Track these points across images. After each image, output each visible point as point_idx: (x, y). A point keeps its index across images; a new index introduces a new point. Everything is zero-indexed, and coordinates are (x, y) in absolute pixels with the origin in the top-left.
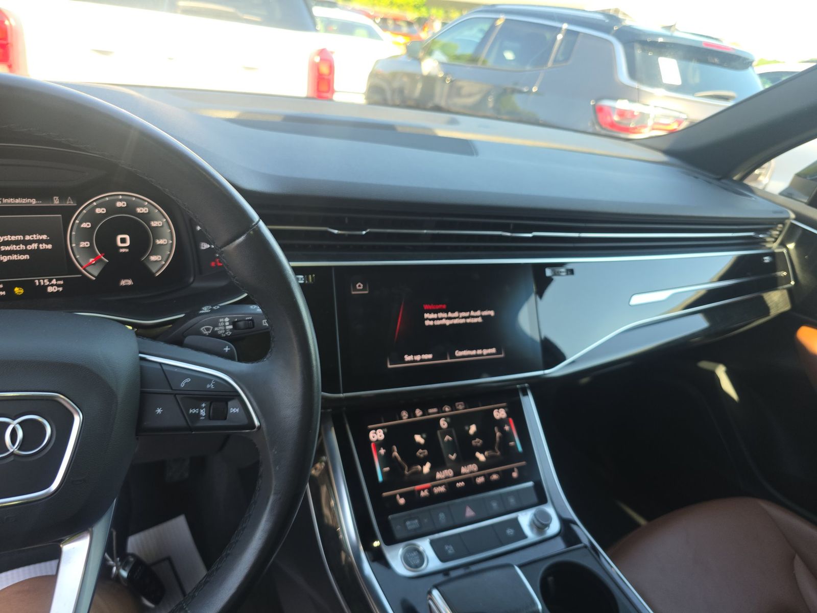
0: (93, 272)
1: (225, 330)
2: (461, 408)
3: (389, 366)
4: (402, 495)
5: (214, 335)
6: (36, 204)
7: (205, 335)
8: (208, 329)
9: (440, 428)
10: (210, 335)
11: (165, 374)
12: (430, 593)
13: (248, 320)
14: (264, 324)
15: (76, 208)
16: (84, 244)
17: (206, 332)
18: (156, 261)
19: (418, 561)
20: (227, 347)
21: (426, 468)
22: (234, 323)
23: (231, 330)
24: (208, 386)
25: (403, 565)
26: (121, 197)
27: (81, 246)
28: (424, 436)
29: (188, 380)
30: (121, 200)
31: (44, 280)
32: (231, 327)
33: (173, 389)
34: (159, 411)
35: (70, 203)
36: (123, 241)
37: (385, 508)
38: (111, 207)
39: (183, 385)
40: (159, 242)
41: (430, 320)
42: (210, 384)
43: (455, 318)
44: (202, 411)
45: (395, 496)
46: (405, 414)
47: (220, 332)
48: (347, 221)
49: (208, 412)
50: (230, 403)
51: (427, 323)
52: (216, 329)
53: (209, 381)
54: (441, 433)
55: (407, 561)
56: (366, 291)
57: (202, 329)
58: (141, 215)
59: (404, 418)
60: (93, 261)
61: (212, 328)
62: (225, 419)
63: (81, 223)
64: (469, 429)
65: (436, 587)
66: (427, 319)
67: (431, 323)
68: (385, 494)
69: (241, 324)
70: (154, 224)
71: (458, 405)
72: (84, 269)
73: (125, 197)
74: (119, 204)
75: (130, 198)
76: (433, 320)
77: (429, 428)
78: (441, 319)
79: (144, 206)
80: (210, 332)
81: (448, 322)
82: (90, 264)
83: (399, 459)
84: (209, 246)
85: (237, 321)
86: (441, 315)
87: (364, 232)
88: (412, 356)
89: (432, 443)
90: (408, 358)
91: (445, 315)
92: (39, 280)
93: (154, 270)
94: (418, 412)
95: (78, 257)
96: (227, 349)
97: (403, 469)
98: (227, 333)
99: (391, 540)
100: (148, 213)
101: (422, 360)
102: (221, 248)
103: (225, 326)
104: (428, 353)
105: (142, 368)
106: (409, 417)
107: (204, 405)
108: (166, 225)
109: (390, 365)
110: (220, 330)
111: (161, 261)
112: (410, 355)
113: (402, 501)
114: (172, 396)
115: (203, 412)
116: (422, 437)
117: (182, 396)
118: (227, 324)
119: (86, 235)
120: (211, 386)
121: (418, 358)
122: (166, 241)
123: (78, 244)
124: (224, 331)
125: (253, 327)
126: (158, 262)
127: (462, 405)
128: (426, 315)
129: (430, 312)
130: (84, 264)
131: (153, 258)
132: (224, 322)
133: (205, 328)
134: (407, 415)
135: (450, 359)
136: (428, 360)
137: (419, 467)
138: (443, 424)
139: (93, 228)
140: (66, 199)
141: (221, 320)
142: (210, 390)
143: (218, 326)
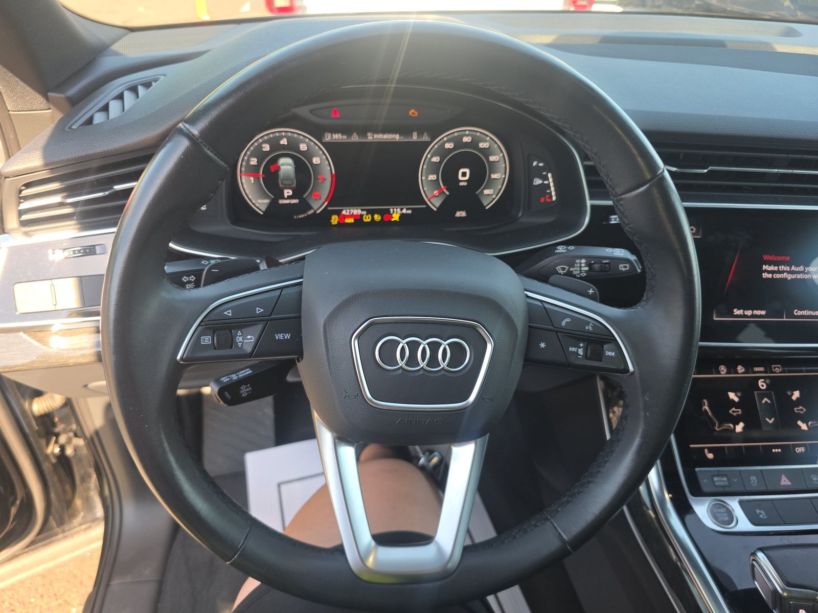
0: (435, 203)
1: (581, 270)
2: (777, 370)
3: (715, 319)
4: (711, 450)
5: (569, 274)
6: (399, 139)
7: (560, 274)
8: (563, 269)
9: (759, 389)
10: (565, 274)
11: (547, 312)
12: (754, 554)
13: (605, 263)
14: (620, 269)
15: (429, 143)
16: (432, 177)
17: (562, 272)
18: (489, 195)
19: (727, 519)
20: (591, 289)
21: (739, 428)
22: (589, 265)
23: (586, 272)
24: (587, 328)
25: (709, 519)
26: (467, 133)
27: (429, 179)
28: (739, 394)
29: (568, 320)
30: (467, 135)
31: (397, 208)
32: (587, 269)
33: (555, 326)
34: (543, 345)
35: (426, 138)
36: (464, 175)
37: (693, 460)
38: (458, 143)
39: (563, 323)
40: (494, 176)
41: (769, 272)
42: (588, 326)
43: (799, 272)
44: (579, 350)
45: (703, 448)
46: (723, 369)
47: (575, 273)
48: (681, 156)
49: (585, 352)
50: (606, 346)
51: (765, 275)
52: (571, 269)
53: (588, 324)
54: (758, 395)
55: (715, 516)
56: (699, 235)
57: (557, 268)
58: (483, 150)
59: (722, 373)
60: (436, 193)
61: (567, 268)
62: (601, 361)
63: (431, 157)
64: (793, 394)
65: (761, 549)
66: (766, 271)
67: (770, 276)
68: (692, 446)
69: (596, 266)
70: (492, 159)
71: (775, 368)
72: (429, 200)
73: (471, 133)
74: (466, 139)
75: (475, 133)
76: (772, 272)
77: (748, 387)
78: (783, 272)
79: (486, 141)
80: (565, 272)
81: (789, 277)
82: (434, 196)
83: (710, 413)
84: (541, 182)
85: (593, 264)
86: (782, 268)
87: (706, 171)
88: (742, 311)
89: (748, 403)
90: (737, 312)
91: (788, 269)
92: (393, 209)
93: (485, 204)
94: (740, 369)
95: (425, 189)
96: (591, 291)
97: (714, 425)
98: (581, 274)
99: (698, 492)
100: (489, 148)
101: (753, 316)
102: (620, 195)
103: (581, 267)
104: (762, 309)
105: (529, 304)
106: (727, 373)
107: (581, 345)
108: (502, 160)
109: (717, 317)
110: (575, 270)
111: (492, 195)
112: (740, 310)
113: (710, 456)
114: (555, 333)
115: (581, 352)
116: (736, 395)
117: (563, 334)
118: (583, 265)
119: (434, 168)
120: (589, 328)
121: (749, 313)
122: (500, 176)
123: (427, 177)
124: (578, 272)
125: (609, 270)
126: (490, 195)
127: (779, 367)
128: (765, 267)
129: (770, 263)
130: (429, 196)
131: (486, 192)
132: (581, 263)
133: (561, 268)
134: (725, 370)
135: (786, 318)
136: (761, 316)
137: (731, 425)
138: (762, 384)
139: (441, 162)
140: (423, 134)
141: (578, 261)
142: (588, 331)
143: (574, 267)
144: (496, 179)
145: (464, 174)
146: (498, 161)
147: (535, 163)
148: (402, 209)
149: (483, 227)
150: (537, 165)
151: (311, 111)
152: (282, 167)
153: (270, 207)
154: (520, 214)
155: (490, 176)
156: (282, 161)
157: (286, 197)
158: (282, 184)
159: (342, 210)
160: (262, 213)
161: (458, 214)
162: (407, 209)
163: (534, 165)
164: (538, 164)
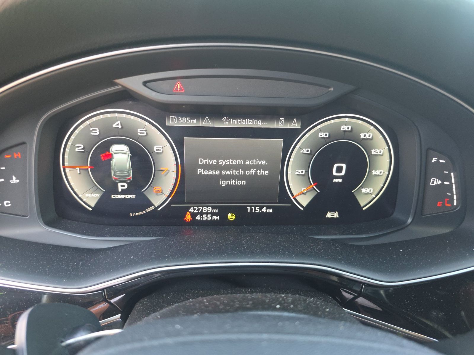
144: (378, 175)
145: (339, 170)
146: (382, 155)
147: (434, 160)
148: (261, 208)
149: (364, 236)
150: (437, 162)
151: (145, 83)
152: (115, 156)
153: (100, 202)
154: (410, 221)
155: (370, 172)
156: (114, 148)
157: (120, 190)
158: (114, 175)
159: (190, 207)
160: (91, 209)
161: (329, 215)
162: (268, 208)
163: (433, 162)
164: (438, 160)
